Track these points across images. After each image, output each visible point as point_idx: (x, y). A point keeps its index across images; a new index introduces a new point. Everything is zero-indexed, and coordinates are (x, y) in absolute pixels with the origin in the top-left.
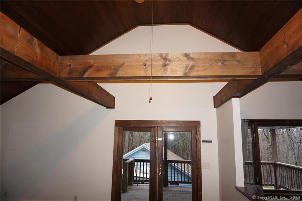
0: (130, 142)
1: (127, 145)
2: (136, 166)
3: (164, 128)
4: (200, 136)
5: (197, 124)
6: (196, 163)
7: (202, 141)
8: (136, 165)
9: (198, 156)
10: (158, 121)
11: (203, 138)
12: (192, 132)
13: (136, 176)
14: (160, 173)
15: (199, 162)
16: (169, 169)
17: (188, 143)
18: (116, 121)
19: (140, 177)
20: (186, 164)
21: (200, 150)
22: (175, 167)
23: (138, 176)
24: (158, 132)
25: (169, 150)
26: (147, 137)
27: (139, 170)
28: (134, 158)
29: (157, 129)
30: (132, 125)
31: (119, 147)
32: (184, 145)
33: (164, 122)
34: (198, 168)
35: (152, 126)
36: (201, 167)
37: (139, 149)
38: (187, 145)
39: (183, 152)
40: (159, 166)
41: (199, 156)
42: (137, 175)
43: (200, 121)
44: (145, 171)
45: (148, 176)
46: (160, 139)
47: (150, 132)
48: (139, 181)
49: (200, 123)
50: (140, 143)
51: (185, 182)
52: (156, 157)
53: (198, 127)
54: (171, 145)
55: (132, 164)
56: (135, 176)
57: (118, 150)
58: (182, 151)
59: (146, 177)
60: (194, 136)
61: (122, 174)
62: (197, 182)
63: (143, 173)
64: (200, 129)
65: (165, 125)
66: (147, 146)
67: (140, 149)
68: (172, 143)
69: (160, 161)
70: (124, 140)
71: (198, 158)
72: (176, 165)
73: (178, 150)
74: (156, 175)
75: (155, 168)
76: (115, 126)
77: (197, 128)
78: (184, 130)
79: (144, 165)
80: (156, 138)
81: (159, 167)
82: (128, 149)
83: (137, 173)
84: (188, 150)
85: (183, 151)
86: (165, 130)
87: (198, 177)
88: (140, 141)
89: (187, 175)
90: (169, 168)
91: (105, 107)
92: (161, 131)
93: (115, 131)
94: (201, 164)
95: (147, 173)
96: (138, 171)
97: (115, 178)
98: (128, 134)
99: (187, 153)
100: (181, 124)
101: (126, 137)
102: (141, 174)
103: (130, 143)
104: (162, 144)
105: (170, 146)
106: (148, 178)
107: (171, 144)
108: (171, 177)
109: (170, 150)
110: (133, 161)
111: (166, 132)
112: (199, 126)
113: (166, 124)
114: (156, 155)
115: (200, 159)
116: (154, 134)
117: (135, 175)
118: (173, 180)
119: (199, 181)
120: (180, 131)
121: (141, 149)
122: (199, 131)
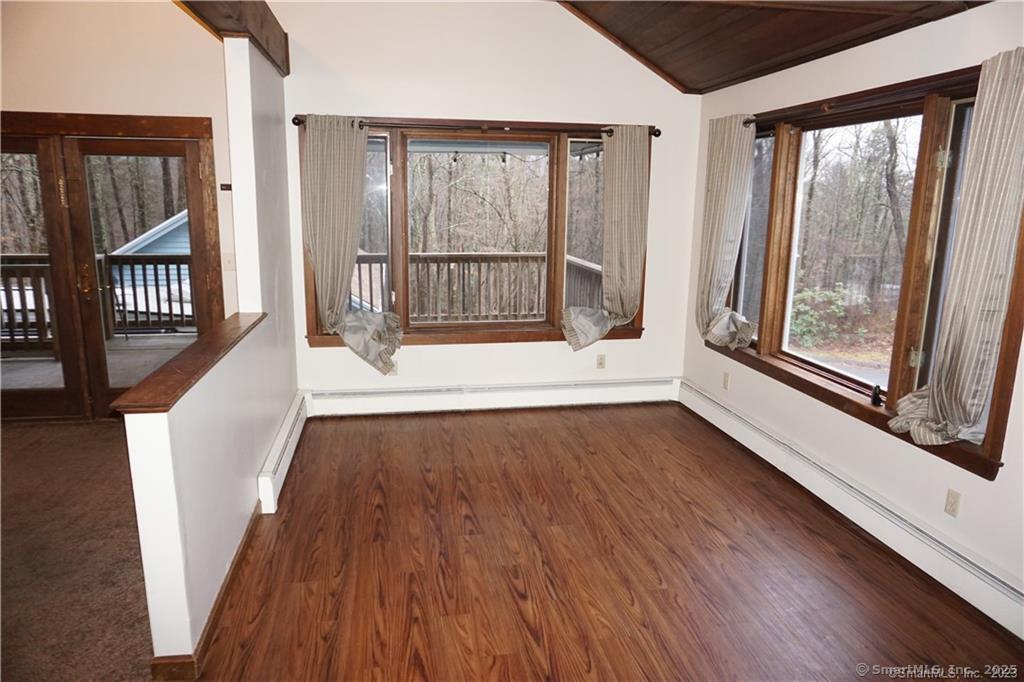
4: (215, 170)
5: (199, 129)
7: (222, 185)
9: (209, 233)
11: (221, 177)
12: (184, 156)
15: (214, 253)
21: (214, 214)
34: (210, 269)
36: (219, 265)
41: (213, 233)
43: (210, 119)
49: (210, 126)
53: (203, 139)
60: (192, 171)
62: (211, 312)
64: (212, 146)
71: (208, 241)
75: (68, 273)
77: (201, 142)
80: (57, 175)
87: (213, 297)
92: (77, 153)
94: (219, 257)
112: (206, 136)
115: (216, 246)
116: (48, 164)
119: (216, 308)
122: (210, 152)
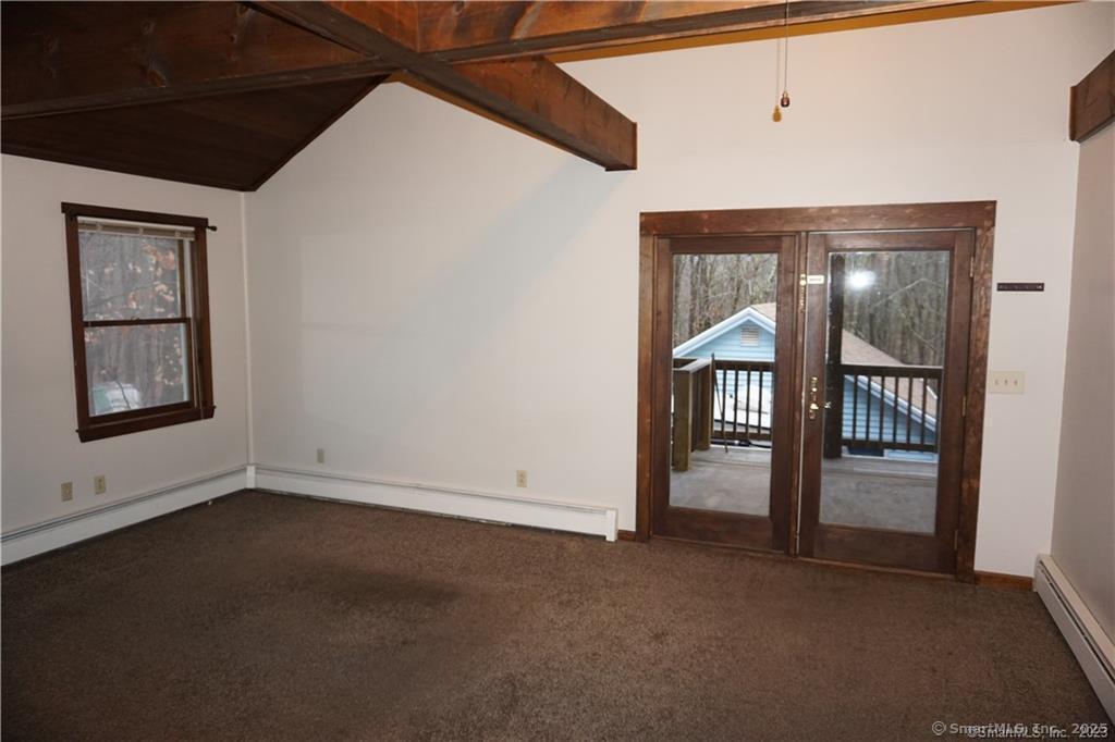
0: (697, 302)
1: (687, 316)
2: (720, 387)
3: (833, 236)
4: (991, 266)
5: (980, 215)
6: (964, 371)
7: (999, 285)
8: (720, 382)
9: (976, 345)
10: (807, 209)
11: (1000, 274)
12: (952, 250)
13: (722, 421)
14: (814, 406)
15: (978, 370)
16: (846, 399)
17: (926, 304)
18: (643, 219)
19: (734, 424)
20: (915, 380)
21: (985, 320)
22: (872, 392)
23: (727, 419)
24: (809, 254)
25: (849, 331)
26: (761, 284)
27: (733, 401)
28: (713, 356)
29: (804, 243)
30: (706, 231)
31: (659, 313)
32: (911, 314)
33: (834, 211)
34: (971, 390)
35: (785, 229)
36: (984, 386)
37: (731, 327)
38: (925, 312)
39: (903, 339)
40: (810, 381)
41: (981, 345)
42: (723, 414)
43: (994, 203)
44: (754, 404)
45: (767, 422)
46: (816, 280)
47: (775, 256)
48: (733, 435)
49: (993, 212)
50: (734, 308)
51: (907, 447)
52: (799, 351)
53: (983, 228)
54: (855, 313)
55: (706, 378)
56: (717, 421)
57: (656, 323)
58: (899, 336)
59: (756, 424)
60: (961, 268)
61: (672, 411)
62: (963, 445)
63: (747, 410)
64: (993, 237)
65: (837, 224)
66: (765, 315)
67: (736, 325)
68: (861, 305)
69: (813, 363)
70: (676, 297)
71: (972, 355)
72: (876, 383)
73: (885, 332)
74: (797, 414)
75: (795, 387)
76: (641, 235)
77: (979, 232)
78: (919, 241)
79: (751, 383)
80: (799, 275)
81: (810, 383)
82: (688, 330)
83: (724, 408)
84: (926, 333)
85: (903, 333)
86: (836, 243)
87: (968, 424)
88: (736, 300)
89: (917, 422)
90: (845, 393)
91: (602, 164)
92: (822, 250)
93: (641, 253)
94: (985, 376)
95: (763, 410)
96: (730, 402)
97: (649, 420)
98: (690, 273)
99: (919, 342)
100: (909, 219)
101: (682, 283)
102: (738, 412)
103: (697, 308)
104: (825, 300)
105: (851, 316)
106: (765, 429)
107: (856, 308)
108: (854, 426)
109: (853, 331)
110: (708, 367)
111: (842, 253)
112: (987, 224)
113: (845, 220)
114: (800, 340)
115: (983, 361)
116: (790, 263)
117: (717, 416)
118: (861, 435)
119: (972, 440)
120: (902, 245)
121: (741, 326)
122: (988, 244)
